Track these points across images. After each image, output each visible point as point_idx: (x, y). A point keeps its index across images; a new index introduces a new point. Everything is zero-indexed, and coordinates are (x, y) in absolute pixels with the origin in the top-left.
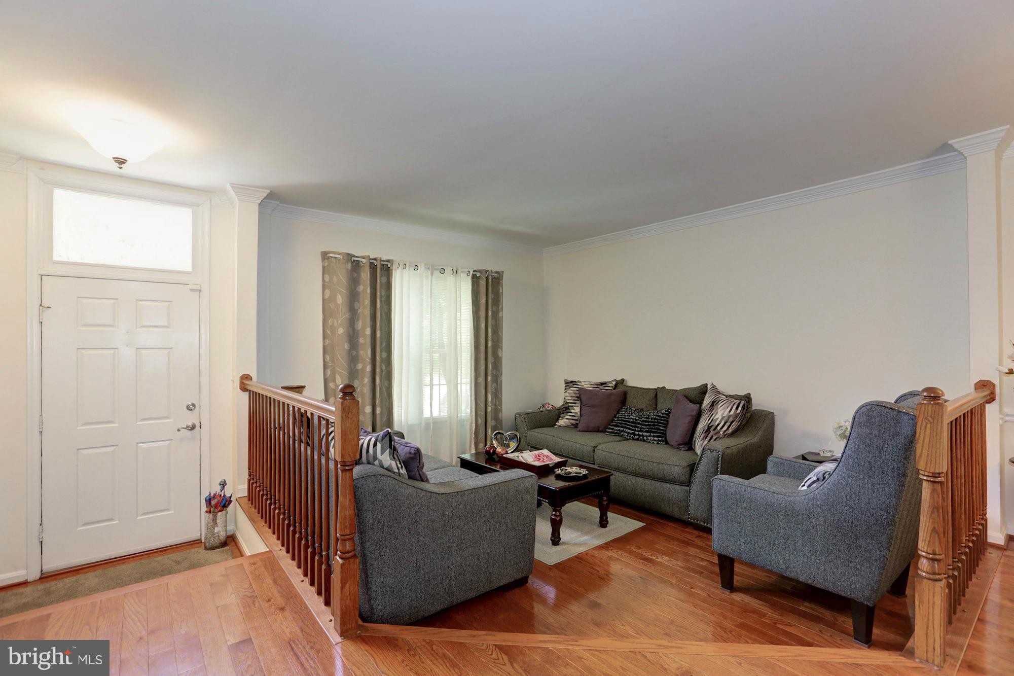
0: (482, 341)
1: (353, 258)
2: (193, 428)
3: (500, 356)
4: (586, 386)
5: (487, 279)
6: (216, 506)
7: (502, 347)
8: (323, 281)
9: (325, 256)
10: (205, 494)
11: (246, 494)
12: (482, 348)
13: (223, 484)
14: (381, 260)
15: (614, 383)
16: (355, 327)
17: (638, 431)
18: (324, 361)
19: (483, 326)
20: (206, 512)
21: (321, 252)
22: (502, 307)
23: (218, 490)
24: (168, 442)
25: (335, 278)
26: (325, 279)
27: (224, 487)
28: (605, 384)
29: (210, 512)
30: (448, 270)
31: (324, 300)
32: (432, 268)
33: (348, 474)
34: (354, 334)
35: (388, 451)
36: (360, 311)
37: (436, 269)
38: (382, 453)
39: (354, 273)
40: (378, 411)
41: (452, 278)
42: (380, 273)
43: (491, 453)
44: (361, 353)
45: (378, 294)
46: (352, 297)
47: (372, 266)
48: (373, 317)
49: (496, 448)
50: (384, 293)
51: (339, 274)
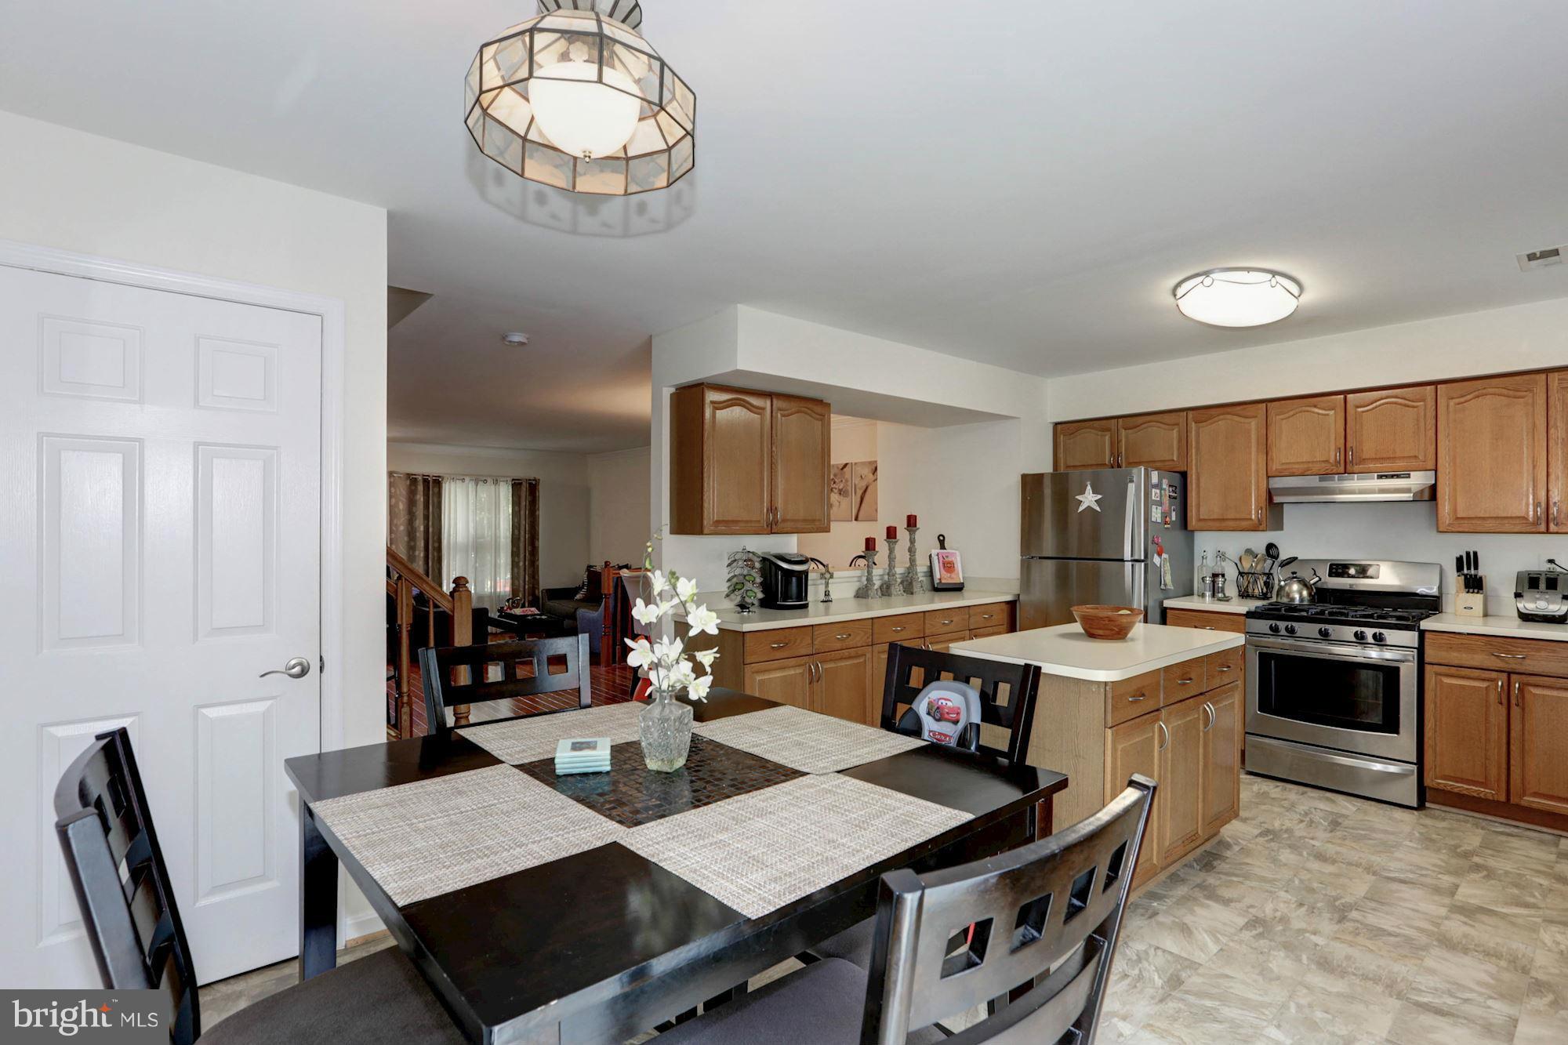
0: (523, 534)
1: (412, 476)
3: (537, 545)
4: (598, 569)
5: (526, 484)
7: (539, 538)
8: (389, 491)
12: (523, 539)
14: (433, 476)
19: (524, 522)
22: (539, 506)
25: (397, 490)
30: (490, 480)
31: (389, 506)
32: (476, 480)
34: (412, 531)
36: (417, 513)
37: (479, 480)
41: (493, 487)
42: (432, 487)
43: (501, 610)
44: (418, 543)
45: (431, 501)
46: (411, 503)
47: (426, 481)
48: (426, 517)
49: (503, 608)
50: (436, 500)
51: (401, 488)
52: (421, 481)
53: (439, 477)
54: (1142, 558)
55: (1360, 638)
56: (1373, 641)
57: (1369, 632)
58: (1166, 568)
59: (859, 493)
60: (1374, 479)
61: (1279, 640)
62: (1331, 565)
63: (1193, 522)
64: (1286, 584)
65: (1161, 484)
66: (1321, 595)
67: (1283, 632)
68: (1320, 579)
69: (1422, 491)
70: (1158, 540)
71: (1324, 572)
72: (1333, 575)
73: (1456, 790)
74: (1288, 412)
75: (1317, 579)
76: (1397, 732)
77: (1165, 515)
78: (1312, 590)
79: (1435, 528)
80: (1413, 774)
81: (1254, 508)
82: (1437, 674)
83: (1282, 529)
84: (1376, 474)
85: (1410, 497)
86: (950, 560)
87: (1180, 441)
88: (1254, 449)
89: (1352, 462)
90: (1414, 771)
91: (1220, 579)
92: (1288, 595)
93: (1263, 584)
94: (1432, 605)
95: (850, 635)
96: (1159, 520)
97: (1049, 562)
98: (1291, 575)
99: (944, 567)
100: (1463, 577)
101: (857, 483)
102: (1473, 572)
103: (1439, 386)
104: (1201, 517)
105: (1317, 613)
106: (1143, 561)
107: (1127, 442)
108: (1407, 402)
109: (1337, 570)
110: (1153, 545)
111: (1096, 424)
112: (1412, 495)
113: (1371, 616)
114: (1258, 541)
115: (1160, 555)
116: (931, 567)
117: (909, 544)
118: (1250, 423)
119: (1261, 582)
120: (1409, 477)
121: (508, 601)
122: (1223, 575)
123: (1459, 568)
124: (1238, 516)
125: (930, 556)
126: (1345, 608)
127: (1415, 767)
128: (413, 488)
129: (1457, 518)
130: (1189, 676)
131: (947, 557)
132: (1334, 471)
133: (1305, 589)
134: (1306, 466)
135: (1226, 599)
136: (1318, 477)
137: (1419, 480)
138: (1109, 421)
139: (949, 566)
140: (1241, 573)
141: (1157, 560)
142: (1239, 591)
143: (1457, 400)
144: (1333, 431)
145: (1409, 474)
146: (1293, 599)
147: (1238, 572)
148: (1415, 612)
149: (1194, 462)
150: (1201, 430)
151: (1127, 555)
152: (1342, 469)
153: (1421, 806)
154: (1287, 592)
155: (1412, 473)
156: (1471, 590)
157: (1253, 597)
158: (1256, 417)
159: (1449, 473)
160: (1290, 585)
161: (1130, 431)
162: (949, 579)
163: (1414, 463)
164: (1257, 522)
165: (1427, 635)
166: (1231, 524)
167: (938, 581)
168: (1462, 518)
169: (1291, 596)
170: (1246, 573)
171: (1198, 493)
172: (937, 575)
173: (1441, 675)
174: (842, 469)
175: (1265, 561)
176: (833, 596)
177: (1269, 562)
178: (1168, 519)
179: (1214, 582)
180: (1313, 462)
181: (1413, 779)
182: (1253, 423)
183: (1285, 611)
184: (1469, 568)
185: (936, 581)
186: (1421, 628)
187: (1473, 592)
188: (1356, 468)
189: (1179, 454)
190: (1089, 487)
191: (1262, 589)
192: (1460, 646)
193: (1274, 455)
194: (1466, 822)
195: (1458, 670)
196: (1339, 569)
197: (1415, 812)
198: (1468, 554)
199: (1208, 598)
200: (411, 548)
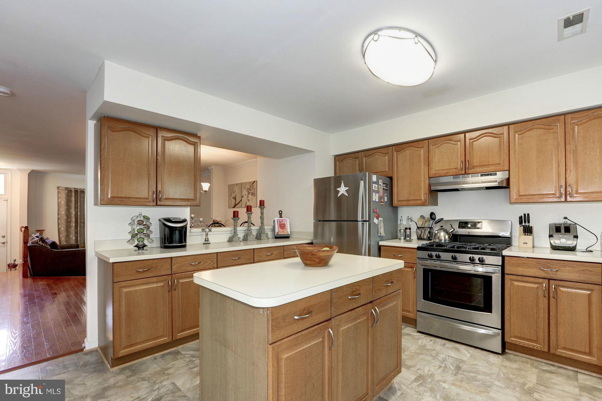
1: (68, 189)
2: (4, 243)
6: (11, 266)
8: (58, 196)
9: (58, 188)
10: (8, 264)
11: (21, 263)
14: (80, 189)
16: (70, 211)
18: (58, 222)
23: (13, 263)
25: (61, 195)
27: (15, 261)
29: (9, 268)
31: (58, 202)
33: (26, 244)
34: (68, 214)
35: (41, 241)
36: (72, 206)
38: (40, 241)
40: (79, 239)
42: (80, 193)
45: (79, 200)
46: (69, 201)
47: (76, 191)
50: (82, 200)
51: (63, 194)
52: (74, 191)
53: (84, 189)
54: (367, 220)
55: (472, 260)
56: (478, 262)
57: (476, 257)
58: (381, 225)
60: (479, 176)
61: (433, 262)
62: (460, 223)
63: (395, 202)
64: (438, 232)
65: (379, 182)
66: (455, 237)
67: (434, 258)
68: (454, 230)
69: (502, 181)
70: (376, 210)
71: (456, 226)
72: (461, 227)
73: (521, 344)
74: (438, 144)
75: (453, 229)
76: (491, 312)
77: (380, 198)
78: (450, 235)
79: (509, 201)
80: (499, 335)
81: (423, 195)
82: (511, 280)
83: (437, 205)
84: (480, 174)
85: (497, 184)
86: (284, 223)
87: (389, 161)
88: (422, 164)
89: (468, 168)
90: (499, 333)
91: (408, 231)
92: (439, 238)
93: (428, 233)
94: (507, 242)
95: (200, 263)
96: (377, 200)
97: (333, 222)
98: (440, 228)
99: (280, 226)
100: (522, 227)
102: (527, 224)
103: (510, 126)
104: (399, 199)
105: (452, 247)
106: (366, 221)
107: (366, 163)
108: (495, 135)
109: (462, 225)
110: (374, 212)
111: (352, 155)
112: (497, 183)
113: (477, 248)
114: (426, 211)
115: (378, 218)
116: (274, 227)
117: (260, 215)
118: (421, 151)
119: (427, 232)
120: (496, 175)
122: (410, 229)
123: (521, 223)
124: (416, 198)
125: (274, 221)
126: (465, 244)
127: (500, 331)
128: (69, 194)
129: (520, 196)
130: (358, 292)
131: (282, 221)
132: (460, 173)
133: (447, 234)
134: (446, 171)
135: (410, 241)
136: (452, 176)
137: (500, 176)
138: (358, 153)
139: (282, 226)
140: (418, 227)
141: (376, 221)
142: (418, 237)
143: (519, 133)
144: (459, 152)
145: (496, 173)
146: (441, 240)
147: (417, 227)
148: (500, 246)
149: (395, 171)
150: (398, 155)
151: (360, 218)
152: (463, 172)
153: (503, 352)
154: (438, 237)
155: (497, 173)
156: (527, 234)
157: (424, 239)
158: (423, 147)
159: (516, 171)
160: (440, 233)
161: (368, 158)
162: (282, 233)
163: (499, 167)
164: (424, 200)
165: (506, 258)
166: (412, 202)
167: (277, 233)
168: (523, 195)
169: (440, 238)
170: (420, 227)
171: (397, 188)
172: (277, 230)
173: (513, 280)
174: (253, 184)
175: (429, 221)
176: (211, 240)
177: (431, 222)
178: (382, 200)
179: (405, 231)
180: (450, 169)
181: (500, 338)
182: (422, 151)
183: (436, 246)
184: (525, 222)
185: (276, 233)
186: (503, 254)
187: (528, 235)
188: (470, 171)
189: (389, 168)
190: (343, 184)
191: (428, 235)
192: (523, 264)
193: (432, 166)
194: (527, 363)
195: (522, 278)
196: (463, 224)
197: (500, 356)
198: (525, 215)
199: (402, 241)
200: (68, 222)
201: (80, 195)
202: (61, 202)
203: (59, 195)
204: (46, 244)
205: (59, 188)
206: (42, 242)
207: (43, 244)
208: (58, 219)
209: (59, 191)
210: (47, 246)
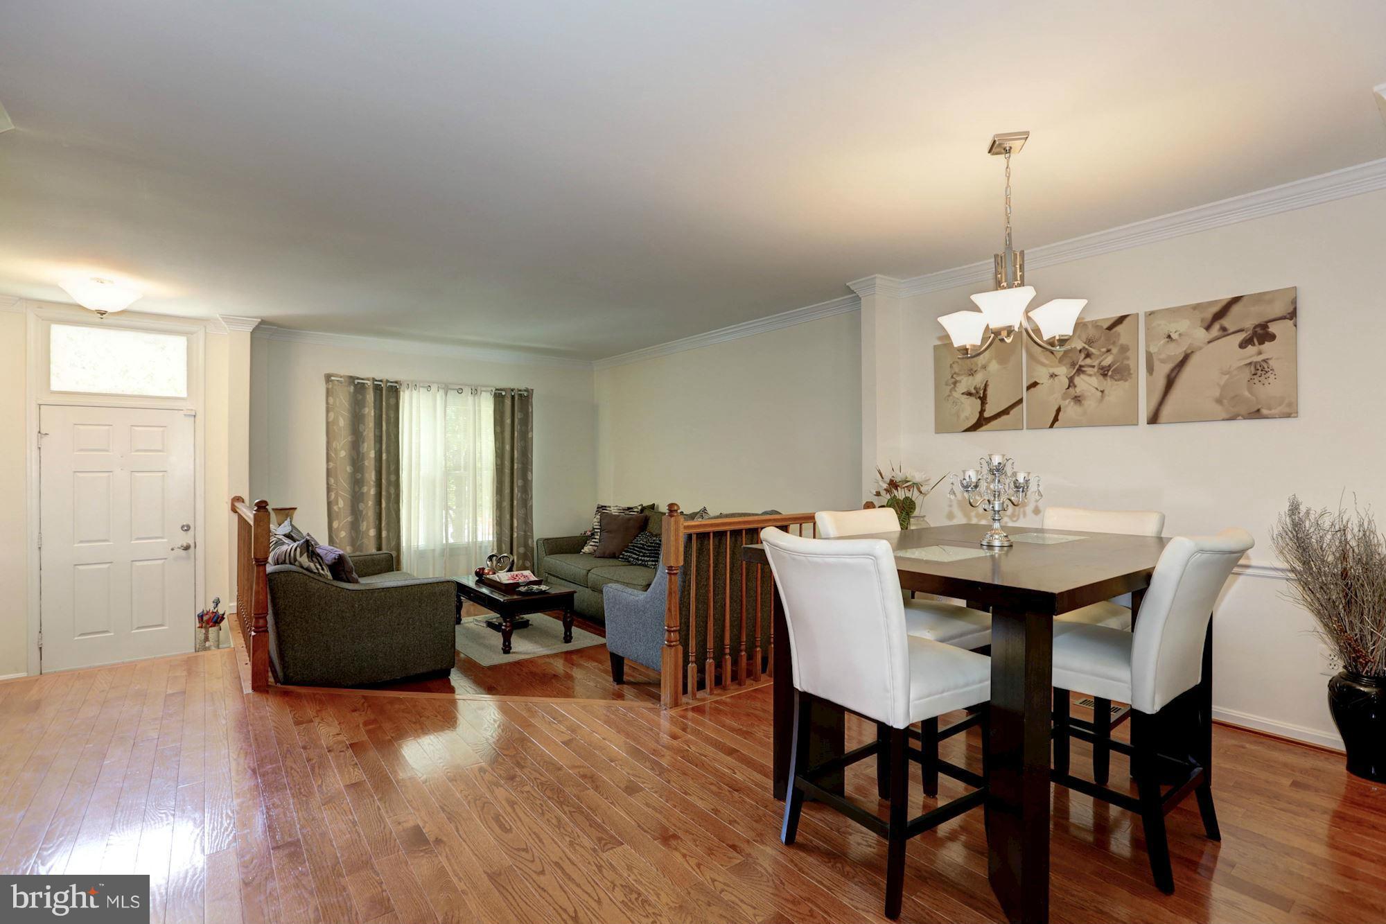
0: (507, 463)
1: (356, 381)
2: (187, 548)
3: (530, 478)
4: (614, 511)
5: (513, 397)
6: (208, 622)
7: (532, 470)
8: (327, 403)
9: (328, 378)
10: (199, 611)
11: (236, 612)
12: (507, 471)
13: (217, 602)
14: (388, 381)
15: (640, 508)
16: (361, 450)
17: (641, 556)
18: (328, 484)
19: (508, 447)
20: (199, 627)
21: (325, 374)
22: (532, 426)
23: (212, 609)
24: (163, 561)
25: (337, 399)
26: (329, 401)
27: (217, 605)
28: (632, 508)
29: (202, 627)
30: (467, 391)
31: (328, 423)
32: (446, 388)
33: (261, 568)
34: (358, 458)
35: (305, 554)
36: (365, 433)
37: (451, 389)
38: (301, 555)
39: (358, 395)
40: (384, 534)
41: (470, 398)
42: (388, 395)
43: (480, 574)
44: (367, 475)
45: (384, 416)
46: (356, 420)
47: (378, 388)
48: (379, 439)
49: (483, 569)
50: (392, 415)
51: (342, 397)
52: (372, 386)
53: (396, 382)
59: (1162, 370)
101: (1153, 349)
121: (491, 558)
128: (360, 397)
174: (1110, 328)
200: (357, 482)
201: (387, 400)
202: (335, 421)
203: (331, 400)
204: (321, 565)
205: (333, 378)
206: (308, 557)
207: (312, 565)
208: (329, 473)
209: (330, 386)
210: (323, 569)
